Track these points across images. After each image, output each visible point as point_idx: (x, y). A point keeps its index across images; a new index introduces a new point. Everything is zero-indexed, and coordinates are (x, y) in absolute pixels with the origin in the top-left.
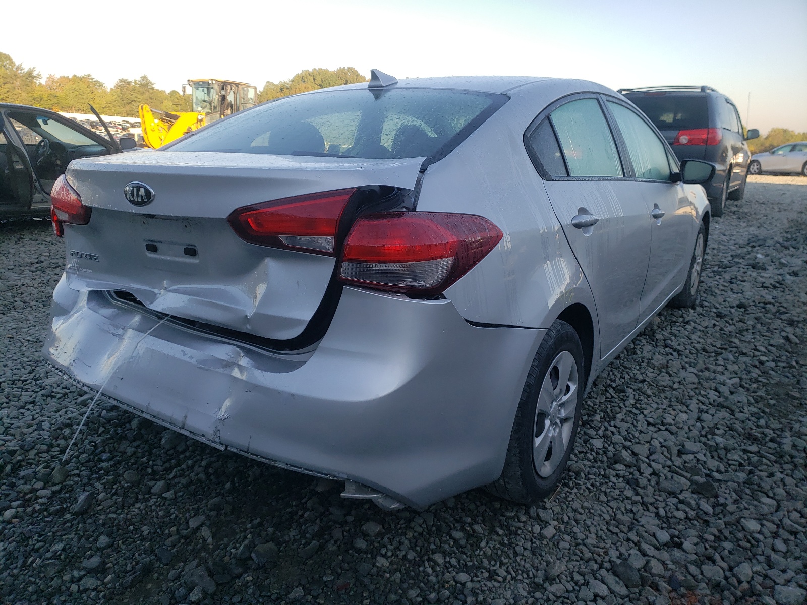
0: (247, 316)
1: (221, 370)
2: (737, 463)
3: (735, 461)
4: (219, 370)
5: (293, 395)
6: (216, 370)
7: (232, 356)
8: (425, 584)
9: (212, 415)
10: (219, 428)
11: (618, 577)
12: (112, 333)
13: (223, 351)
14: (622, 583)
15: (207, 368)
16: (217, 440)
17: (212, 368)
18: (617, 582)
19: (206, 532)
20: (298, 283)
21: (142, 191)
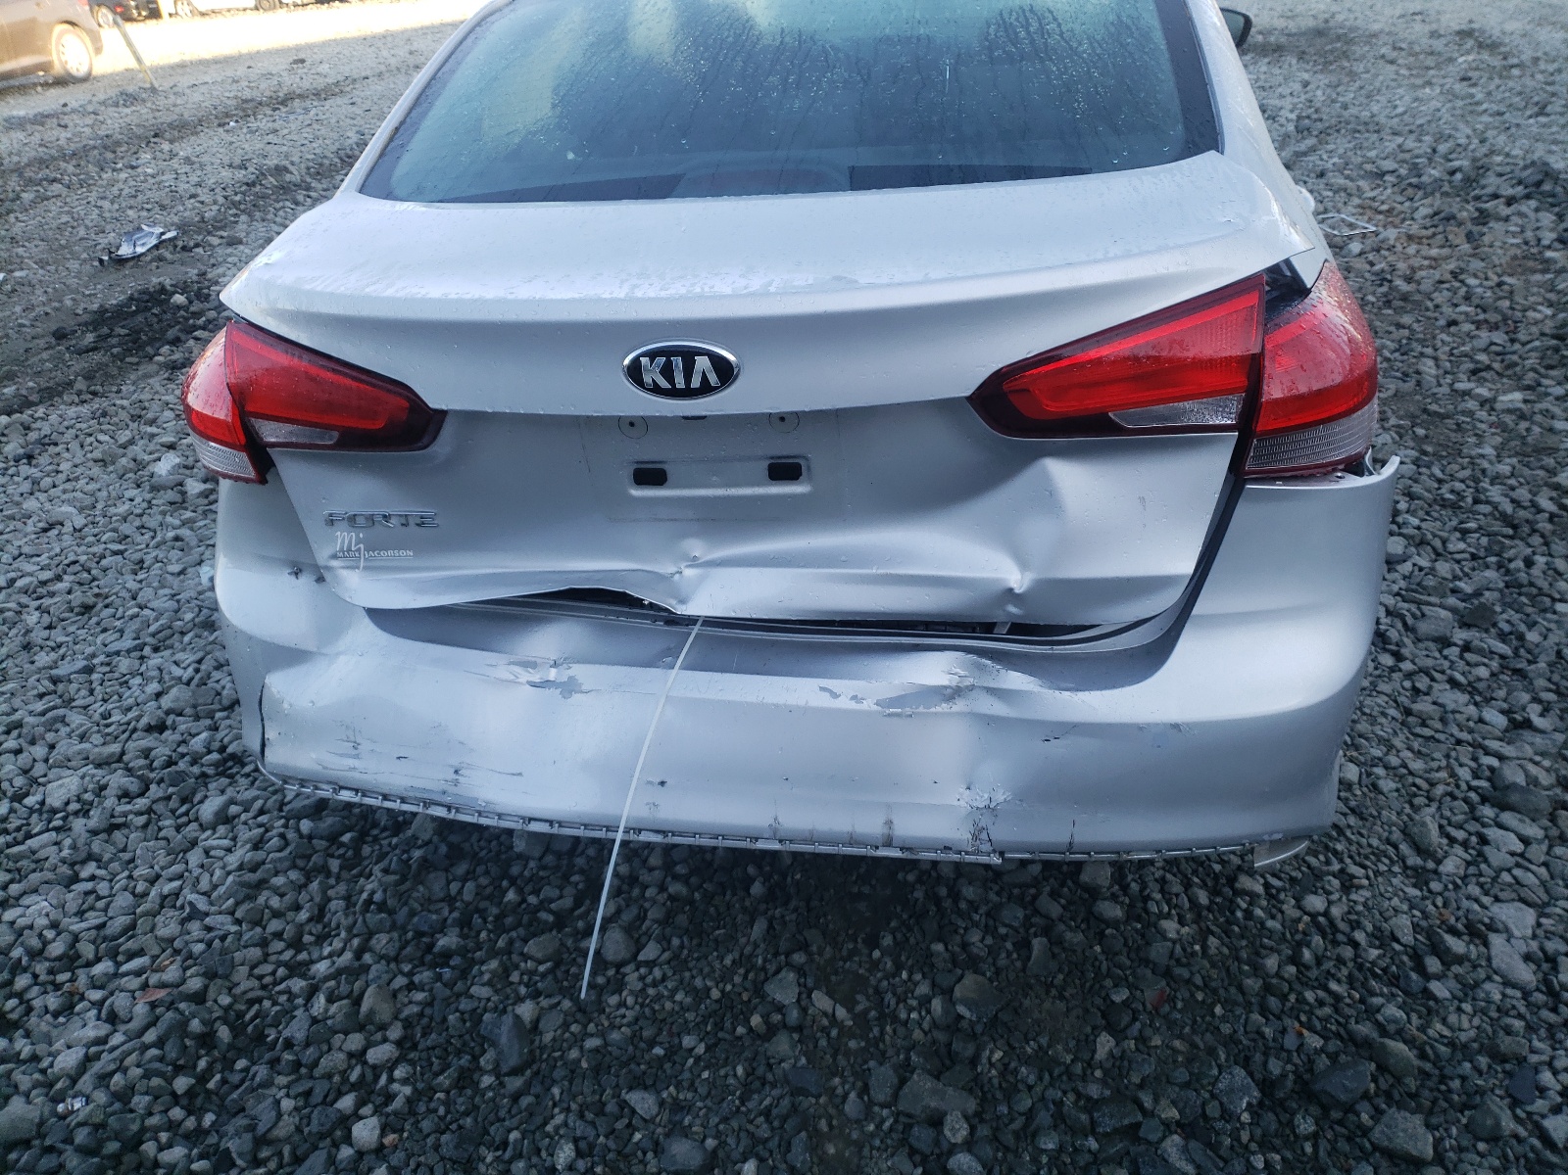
0: (1011, 590)
1: (944, 707)
2: (1467, 556)
3: (1462, 552)
4: (939, 709)
5: (1176, 726)
6: (933, 710)
7: (962, 673)
8: (1269, 938)
9: (956, 803)
10: (982, 824)
11: (1519, 812)
12: (529, 683)
13: (936, 668)
14: (1527, 820)
15: (908, 711)
16: (986, 847)
17: (921, 709)
18: (1520, 820)
19: (821, 1001)
20: (1142, 500)
21: (702, 363)
